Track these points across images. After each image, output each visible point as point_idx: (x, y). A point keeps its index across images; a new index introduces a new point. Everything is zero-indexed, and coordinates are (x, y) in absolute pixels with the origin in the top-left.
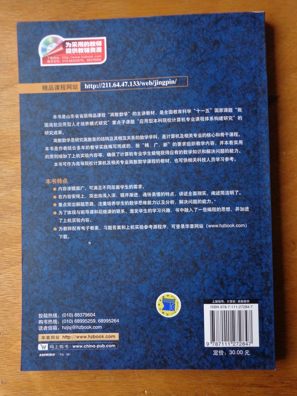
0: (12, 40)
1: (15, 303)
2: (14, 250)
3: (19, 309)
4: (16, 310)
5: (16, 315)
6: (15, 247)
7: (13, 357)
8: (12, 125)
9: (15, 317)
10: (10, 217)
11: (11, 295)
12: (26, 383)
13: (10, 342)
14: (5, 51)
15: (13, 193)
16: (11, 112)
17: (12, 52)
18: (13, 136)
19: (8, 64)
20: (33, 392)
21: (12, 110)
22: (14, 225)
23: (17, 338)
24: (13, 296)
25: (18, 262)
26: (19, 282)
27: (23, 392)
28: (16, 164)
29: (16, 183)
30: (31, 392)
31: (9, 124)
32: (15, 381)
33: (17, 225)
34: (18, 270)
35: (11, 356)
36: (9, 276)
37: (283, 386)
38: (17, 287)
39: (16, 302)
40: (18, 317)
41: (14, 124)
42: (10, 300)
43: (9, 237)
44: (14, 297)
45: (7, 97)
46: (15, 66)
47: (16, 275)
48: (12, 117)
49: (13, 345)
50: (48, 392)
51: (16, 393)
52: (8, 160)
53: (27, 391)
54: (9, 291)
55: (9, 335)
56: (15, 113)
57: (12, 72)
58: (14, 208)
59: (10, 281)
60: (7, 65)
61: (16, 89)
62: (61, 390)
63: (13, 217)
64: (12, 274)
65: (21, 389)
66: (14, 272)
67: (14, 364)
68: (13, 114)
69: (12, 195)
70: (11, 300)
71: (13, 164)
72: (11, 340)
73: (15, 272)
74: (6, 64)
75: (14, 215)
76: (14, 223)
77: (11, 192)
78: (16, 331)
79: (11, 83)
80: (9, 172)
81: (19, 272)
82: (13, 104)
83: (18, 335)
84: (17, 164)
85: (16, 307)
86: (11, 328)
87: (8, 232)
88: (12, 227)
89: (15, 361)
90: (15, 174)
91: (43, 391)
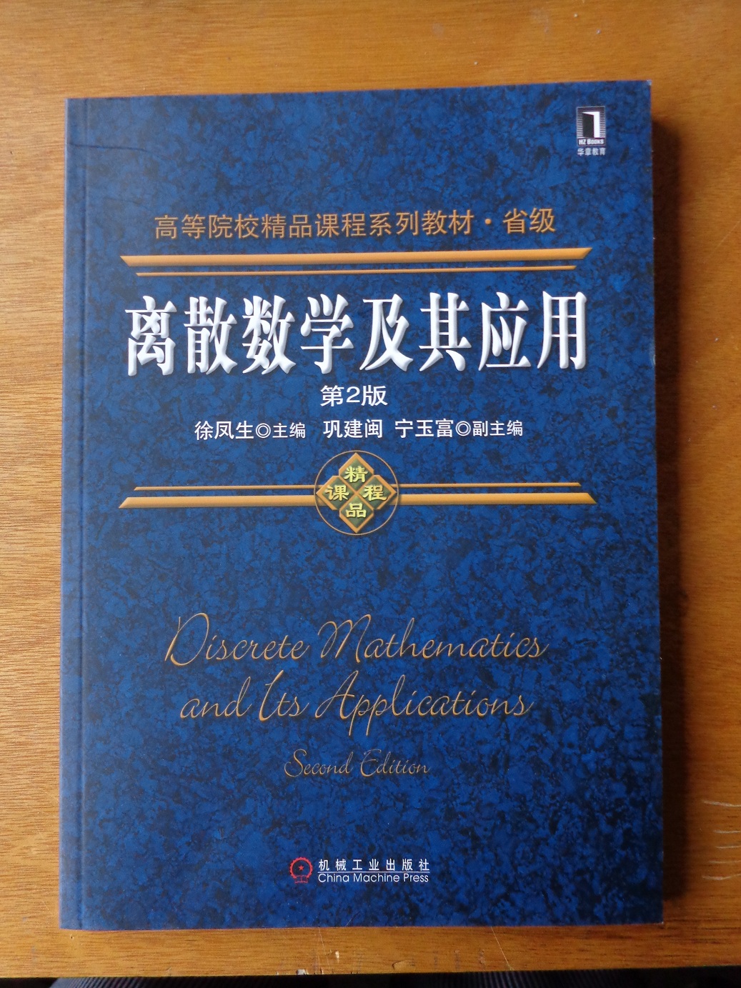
0: (22, 109)
1: (20, 744)
2: (21, 614)
3: (29, 758)
4: (22, 759)
5: (22, 772)
6: (23, 607)
7: (11, 875)
8: (18, 312)
9: (19, 777)
10: (11, 533)
11: (10, 724)
12: (45, 938)
13: (5, 838)
14: (6, 135)
15: (19, 476)
16: (18, 281)
17: (22, 138)
18: (21, 337)
19: (12, 165)
20: (62, 960)
21: (21, 277)
22: (19, 552)
23: (22, 829)
24: (15, 726)
25: (30, 642)
26: (32, 691)
27: (37, 960)
28: (27, 406)
29: (26, 451)
30: (56, 959)
31: (12, 310)
32: (18, 933)
33: (27, 552)
34: (28, 662)
35: (7, 873)
36: (7, 678)
37: (662, 936)
38: (24, 704)
39: (22, 739)
40: (27, 777)
41: (24, 309)
42: (7, 736)
43: (7, 582)
44: (18, 729)
45: (9, 245)
46: (30, 172)
47: (23, 675)
48: (18, 292)
49: (13, 847)
50: (99, 960)
51: (18, 963)
52: (8, 396)
53: (48, 959)
54: (5, 714)
55: (4, 822)
56: (26, 282)
57: (22, 186)
58: (21, 511)
59: (8, 690)
60: (10, 169)
61: (30, 227)
62: (130, 954)
63: (18, 533)
64: (13, 673)
65: (32, 955)
66: (17, 668)
67: (15, 893)
68: (23, 287)
69: (16, 482)
70: (10, 736)
71: (21, 406)
72: (9, 833)
73: (21, 667)
74: (8, 166)
75: (19, 528)
76: (21, 547)
77: (14, 472)
78: (20, 812)
79: (18, 211)
80: (11, 425)
81: (31, 667)
82: (24, 261)
83: (26, 822)
84: (31, 406)
85: (22, 754)
86: (10, 805)
87: (5, 570)
88: (14, 559)
89: (19, 884)
90: (24, 429)
91: (87, 958)
